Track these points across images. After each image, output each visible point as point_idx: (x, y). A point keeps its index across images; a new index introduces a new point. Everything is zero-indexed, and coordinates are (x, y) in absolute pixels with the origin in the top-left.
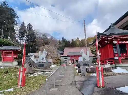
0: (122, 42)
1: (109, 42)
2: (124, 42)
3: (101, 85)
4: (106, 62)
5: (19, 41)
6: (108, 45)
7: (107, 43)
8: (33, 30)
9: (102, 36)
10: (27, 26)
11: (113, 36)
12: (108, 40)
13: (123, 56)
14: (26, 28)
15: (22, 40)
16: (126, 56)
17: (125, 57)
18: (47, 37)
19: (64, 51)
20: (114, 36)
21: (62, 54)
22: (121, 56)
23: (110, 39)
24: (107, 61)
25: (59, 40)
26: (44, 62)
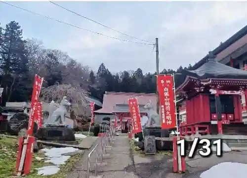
0: (226, 92)
1: (202, 90)
2: (229, 93)
3: (180, 169)
4: (195, 130)
6: (201, 96)
8: (23, 39)
9: (190, 78)
10: (5, 28)
11: (209, 80)
12: (201, 85)
13: (227, 119)
14: (4, 32)
16: (233, 119)
17: (231, 121)
18: (60, 61)
19: (102, 101)
20: (212, 80)
21: (97, 107)
22: (224, 118)
23: (205, 84)
24: (197, 129)
25: (90, 70)
26: (62, 126)
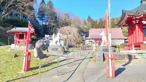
4: (132, 47)
5: (39, 21)
7: (135, 23)
8: (54, 8)
10: (47, 4)
11: (141, 15)
12: (136, 19)
15: (42, 20)
23: (138, 18)
